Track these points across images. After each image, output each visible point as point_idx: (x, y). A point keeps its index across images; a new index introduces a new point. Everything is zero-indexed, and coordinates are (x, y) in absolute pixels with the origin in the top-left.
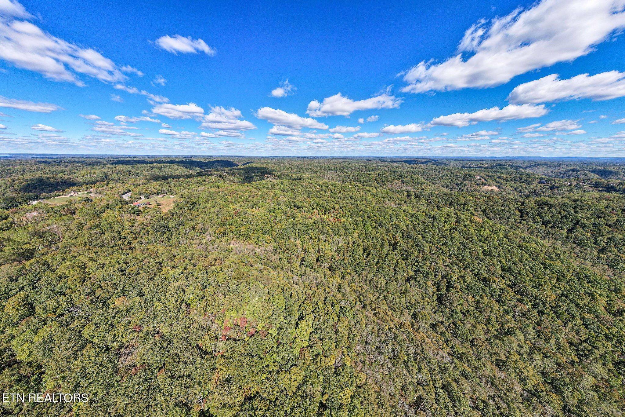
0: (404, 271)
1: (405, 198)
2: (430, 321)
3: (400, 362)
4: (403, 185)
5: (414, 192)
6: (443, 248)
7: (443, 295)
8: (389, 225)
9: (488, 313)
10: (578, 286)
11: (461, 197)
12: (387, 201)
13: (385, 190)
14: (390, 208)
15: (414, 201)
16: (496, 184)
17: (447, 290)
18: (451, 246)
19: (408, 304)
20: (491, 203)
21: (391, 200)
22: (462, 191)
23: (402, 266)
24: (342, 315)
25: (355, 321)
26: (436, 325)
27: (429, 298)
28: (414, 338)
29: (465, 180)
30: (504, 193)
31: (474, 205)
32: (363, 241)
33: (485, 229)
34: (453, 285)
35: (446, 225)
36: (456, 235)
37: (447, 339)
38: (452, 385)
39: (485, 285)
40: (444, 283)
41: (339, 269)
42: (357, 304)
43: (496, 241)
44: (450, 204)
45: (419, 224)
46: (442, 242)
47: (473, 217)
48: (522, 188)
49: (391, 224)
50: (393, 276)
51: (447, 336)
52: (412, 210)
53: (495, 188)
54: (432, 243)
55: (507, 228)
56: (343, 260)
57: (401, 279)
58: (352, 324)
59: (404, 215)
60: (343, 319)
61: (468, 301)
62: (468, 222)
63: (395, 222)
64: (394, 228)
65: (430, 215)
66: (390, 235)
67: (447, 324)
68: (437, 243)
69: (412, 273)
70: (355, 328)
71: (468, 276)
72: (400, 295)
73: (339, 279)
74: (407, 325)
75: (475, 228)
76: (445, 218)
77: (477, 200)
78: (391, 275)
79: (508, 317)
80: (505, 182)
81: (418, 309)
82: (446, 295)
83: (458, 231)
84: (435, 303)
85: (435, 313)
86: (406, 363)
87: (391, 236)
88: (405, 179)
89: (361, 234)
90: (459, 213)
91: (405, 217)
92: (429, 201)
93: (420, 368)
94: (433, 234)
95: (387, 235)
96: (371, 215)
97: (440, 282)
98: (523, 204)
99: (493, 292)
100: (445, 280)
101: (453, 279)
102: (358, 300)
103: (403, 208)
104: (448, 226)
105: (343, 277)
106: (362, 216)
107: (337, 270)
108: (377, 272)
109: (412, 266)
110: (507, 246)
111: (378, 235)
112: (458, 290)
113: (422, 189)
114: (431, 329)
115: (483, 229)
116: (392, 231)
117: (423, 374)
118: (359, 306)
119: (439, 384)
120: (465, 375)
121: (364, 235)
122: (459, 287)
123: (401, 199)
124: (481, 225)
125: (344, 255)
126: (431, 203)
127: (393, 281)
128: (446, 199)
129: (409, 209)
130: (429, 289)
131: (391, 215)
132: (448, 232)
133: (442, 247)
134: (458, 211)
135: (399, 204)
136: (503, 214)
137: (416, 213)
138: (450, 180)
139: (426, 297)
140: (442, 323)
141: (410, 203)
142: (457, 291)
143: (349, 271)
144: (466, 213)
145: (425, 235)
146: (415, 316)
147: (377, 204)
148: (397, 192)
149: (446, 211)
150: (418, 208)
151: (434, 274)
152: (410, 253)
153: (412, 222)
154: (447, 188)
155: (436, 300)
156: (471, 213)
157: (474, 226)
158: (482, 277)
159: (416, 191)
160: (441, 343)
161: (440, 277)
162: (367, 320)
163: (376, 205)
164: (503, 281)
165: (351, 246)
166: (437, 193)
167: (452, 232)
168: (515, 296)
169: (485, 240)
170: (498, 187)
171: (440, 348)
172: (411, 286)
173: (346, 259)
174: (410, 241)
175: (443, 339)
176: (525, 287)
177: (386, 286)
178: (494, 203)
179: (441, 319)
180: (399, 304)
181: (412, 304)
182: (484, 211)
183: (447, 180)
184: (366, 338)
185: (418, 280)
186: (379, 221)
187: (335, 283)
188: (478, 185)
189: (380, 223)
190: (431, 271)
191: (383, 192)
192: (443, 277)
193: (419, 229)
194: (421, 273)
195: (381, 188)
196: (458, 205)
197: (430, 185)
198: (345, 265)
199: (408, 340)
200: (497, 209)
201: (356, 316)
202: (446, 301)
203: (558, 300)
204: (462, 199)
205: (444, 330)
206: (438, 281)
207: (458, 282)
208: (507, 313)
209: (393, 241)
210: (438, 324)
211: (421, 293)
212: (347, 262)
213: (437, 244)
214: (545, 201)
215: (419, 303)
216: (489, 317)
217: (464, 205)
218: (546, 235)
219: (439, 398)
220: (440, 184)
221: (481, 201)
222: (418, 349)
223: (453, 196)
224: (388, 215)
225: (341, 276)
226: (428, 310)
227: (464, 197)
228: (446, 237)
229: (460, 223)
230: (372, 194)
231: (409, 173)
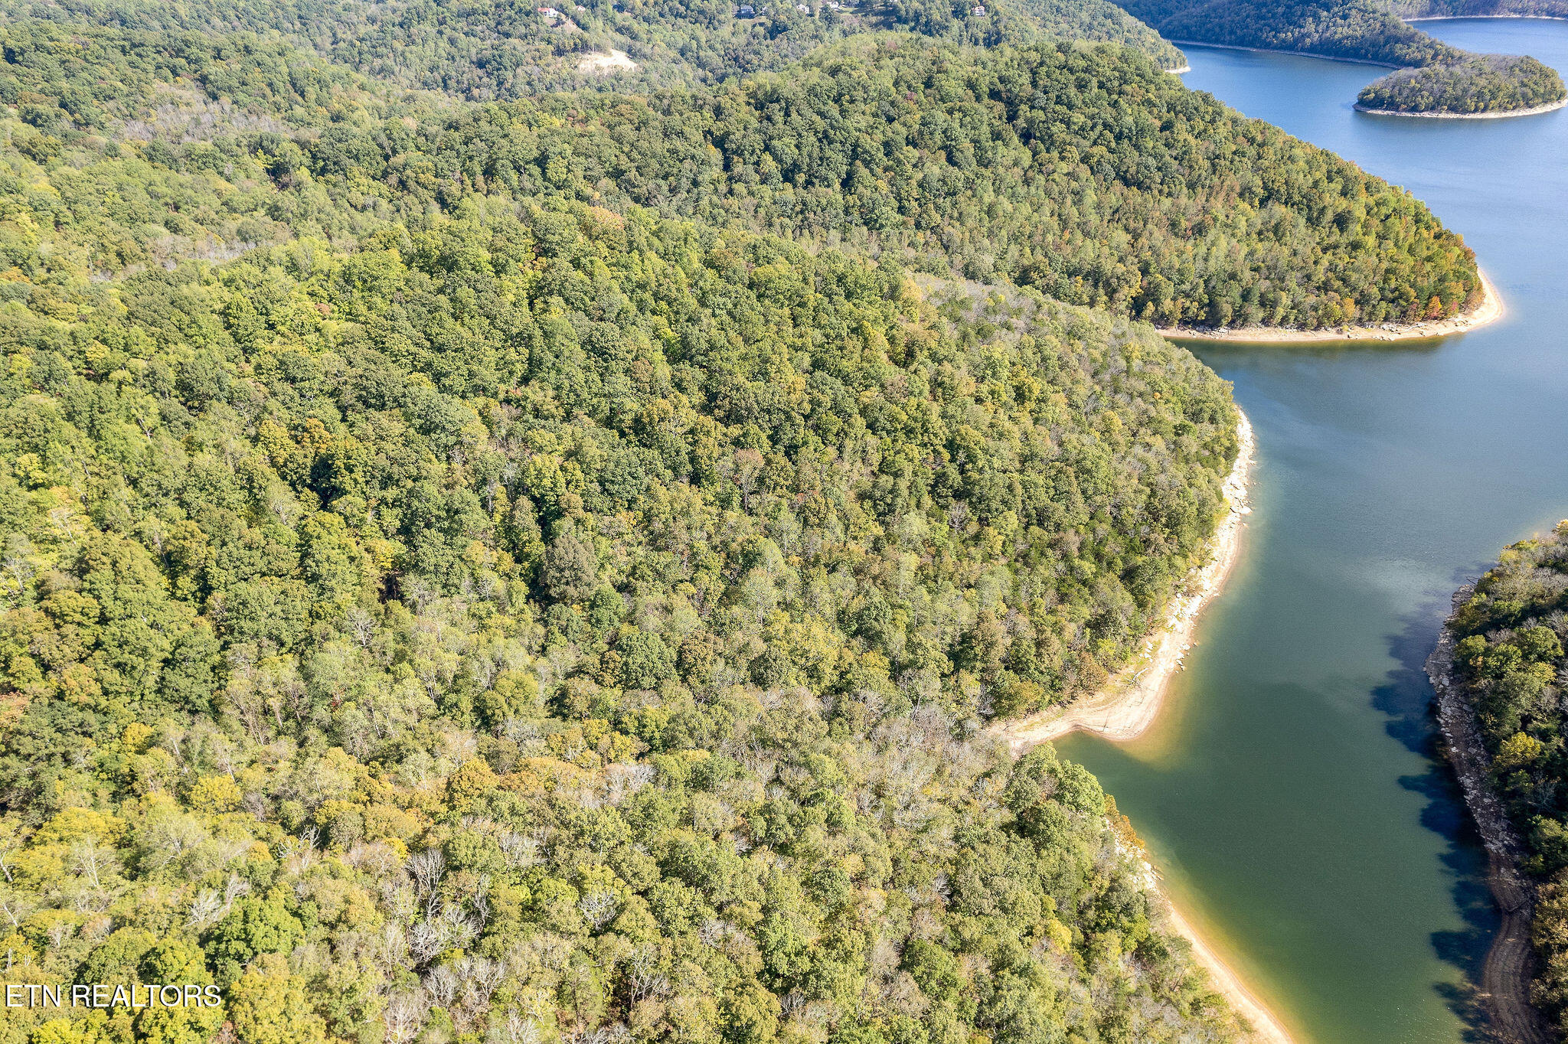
0: (352, 559)
1: (267, 191)
2: (541, 691)
3: (512, 924)
4: (214, 106)
5: (303, 145)
6: (534, 393)
7: (540, 564)
8: (241, 376)
9: (685, 536)
10: (833, 320)
11: (518, 128)
12: (166, 237)
13: (118, 163)
14: (206, 274)
15: (317, 192)
16: (618, 37)
17: (548, 537)
18: (559, 371)
19: (439, 690)
20: (627, 129)
21: (184, 219)
22: (512, 93)
23: (334, 539)
24: (234, 967)
25: (323, 932)
26: (564, 693)
27: (501, 610)
28: (516, 799)
29: (508, 35)
30: (654, 77)
31: (576, 153)
32: (138, 534)
33: (641, 253)
34: (557, 503)
35: (506, 280)
36: (557, 312)
37: (617, 712)
38: (682, 841)
39: (645, 445)
40: (526, 516)
41: (67, 760)
42: (289, 855)
43: (687, 291)
44: (489, 172)
45: (393, 318)
46: (520, 369)
47: (588, 210)
48: (699, 47)
49: (249, 369)
50: (314, 615)
51: (612, 704)
52: (331, 251)
53: (619, 60)
54: (484, 390)
55: (704, 227)
56: (60, 696)
57: (359, 603)
58: (312, 957)
59: (299, 290)
60: (255, 975)
61: (620, 534)
62: (581, 238)
63: (270, 347)
64: (278, 386)
65: (424, 254)
66: (276, 430)
67: (593, 660)
68: (502, 380)
69: (391, 548)
70: (335, 960)
71: (589, 441)
72: (390, 677)
73: (103, 819)
74: (473, 774)
75: (610, 260)
76: (492, 248)
77: (578, 129)
78: (305, 614)
79: (733, 515)
80: (646, 25)
81: (485, 682)
82: (551, 557)
83: (560, 294)
84: (529, 616)
85: (544, 650)
86: (531, 910)
87: (281, 433)
88: (213, 69)
89: (104, 495)
90: (536, 209)
91: (310, 304)
92: (393, 179)
93: (578, 882)
94: (472, 345)
95: (255, 440)
96: (98, 353)
97: (512, 517)
98: (718, 111)
99: (673, 454)
100: (524, 502)
101: (547, 482)
102: (279, 833)
103: (278, 251)
104: (515, 285)
105: (125, 786)
106: (45, 382)
107: (50, 776)
108: (225, 646)
109: (378, 515)
110: (721, 300)
111: (205, 459)
112: (581, 513)
113: (336, 118)
114: (558, 719)
115: (635, 254)
116: (273, 404)
117: (595, 893)
118: (301, 858)
119: (650, 870)
120: (700, 781)
121: (127, 493)
122: (577, 500)
123: (239, 200)
124: (624, 241)
125: (46, 667)
126: (403, 184)
127: (326, 638)
128: (463, 149)
129: (313, 247)
130: (486, 573)
131: (223, 313)
132: (526, 309)
133: (527, 391)
134: (528, 200)
135: (244, 236)
136: (675, 171)
137: (358, 259)
138: (443, 44)
139: (489, 614)
140: (579, 671)
141: (304, 216)
142: (578, 521)
143: (138, 732)
144: (558, 198)
145: (440, 362)
146: (485, 719)
147: (105, 268)
148: (199, 162)
149: (482, 211)
150: (353, 230)
151: (475, 499)
152: (410, 484)
153: (351, 316)
154: (446, 87)
155: (528, 597)
156: (579, 196)
157: (605, 252)
158: (628, 419)
159: (305, 134)
160: (605, 741)
161: (503, 497)
162: (370, 881)
163: (100, 278)
164: (684, 398)
165: (67, 597)
166: (411, 123)
167: (539, 304)
168: (725, 435)
169: (657, 297)
170: (632, 53)
171: (610, 761)
172: (413, 606)
173: (79, 678)
174: (385, 422)
175: (605, 722)
176: (738, 390)
177: (307, 677)
178: (638, 129)
179: (571, 660)
180: (402, 717)
181: (450, 676)
182: (617, 174)
183: (431, 49)
184: (411, 954)
185: (429, 562)
186: (172, 376)
187: (86, 852)
188: (559, 52)
189: (183, 386)
190: (464, 494)
191: (111, 182)
192: (516, 489)
193: (399, 343)
194: (428, 526)
195: (76, 154)
196: (518, 169)
197: (362, 87)
198: (91, 717)
199: (500, 826)
200: (654, 156)
201: (309, 908)
202: (559, 580)
203: (812, 387)
204: (525, 141)
205: (595, 689)
206: (503, 521)
207: (568, 483)
208: (725, 502)
209: (305, 458)
210: (570, 682)
211: (464, 608)
212: (96, 689)
213: (503, 387)
214: (768, 88)
215: (476, 657)
216: (692, 547)
217: (542, 161)
218: (800, 217)
219: (666, 915)
220: (412, 75)
221: (591, 128)
222: (546, 823)
223: (484, 125)
224: (211, 323)
225: (104, 793)
226: (518, 657)
227: (530, 126)
228: (523, 339)
229: (555, 255)
230: (36, 207)
231: (216, 21)
